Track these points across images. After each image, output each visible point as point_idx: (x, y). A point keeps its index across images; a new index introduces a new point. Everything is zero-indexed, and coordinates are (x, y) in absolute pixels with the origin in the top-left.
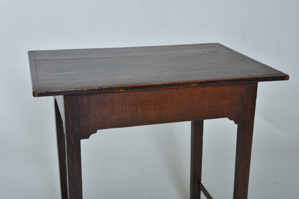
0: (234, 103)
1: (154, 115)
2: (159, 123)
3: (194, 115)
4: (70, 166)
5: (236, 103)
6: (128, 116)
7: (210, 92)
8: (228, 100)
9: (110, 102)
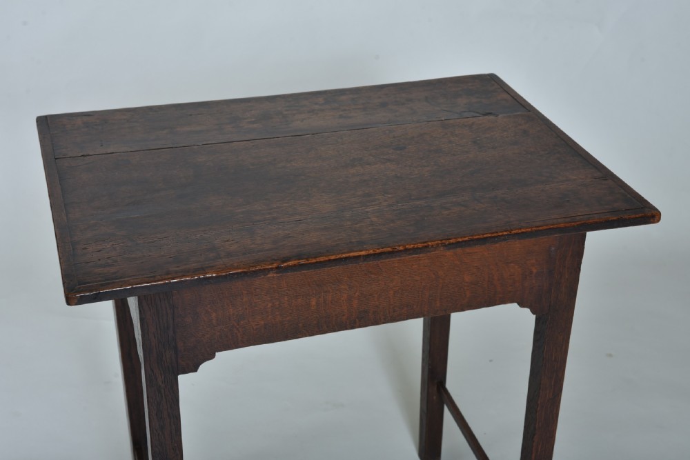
0: (531, 272)
1: (346, 311)
2: (358, 328)
3: (438, 305)
4: (155, 431)
5: (535, 271)
6: (288, 319)
7: (476, 252)
8: (516, 267)
9: (246, 292)
